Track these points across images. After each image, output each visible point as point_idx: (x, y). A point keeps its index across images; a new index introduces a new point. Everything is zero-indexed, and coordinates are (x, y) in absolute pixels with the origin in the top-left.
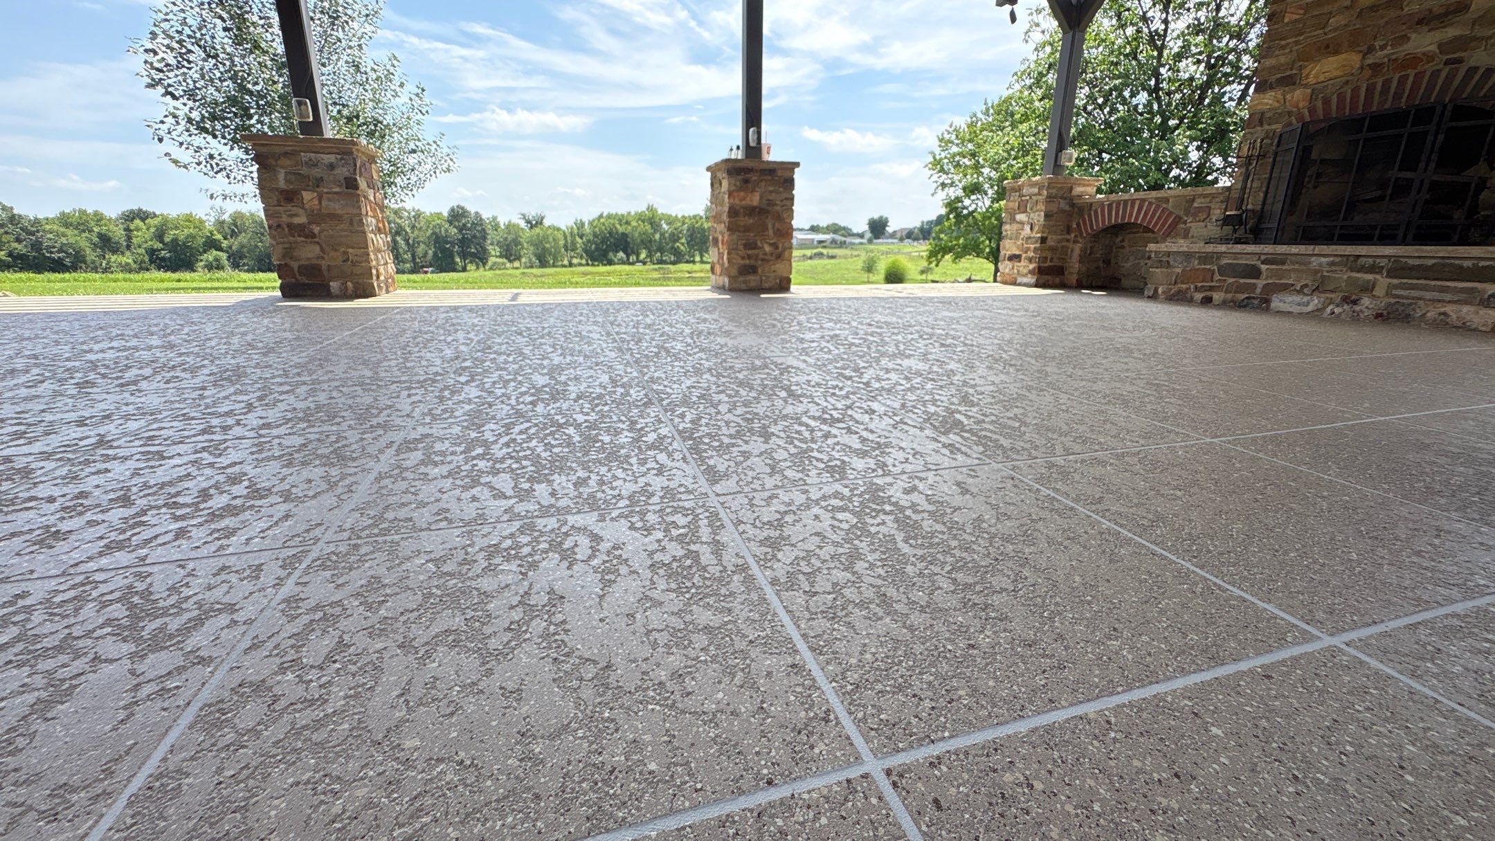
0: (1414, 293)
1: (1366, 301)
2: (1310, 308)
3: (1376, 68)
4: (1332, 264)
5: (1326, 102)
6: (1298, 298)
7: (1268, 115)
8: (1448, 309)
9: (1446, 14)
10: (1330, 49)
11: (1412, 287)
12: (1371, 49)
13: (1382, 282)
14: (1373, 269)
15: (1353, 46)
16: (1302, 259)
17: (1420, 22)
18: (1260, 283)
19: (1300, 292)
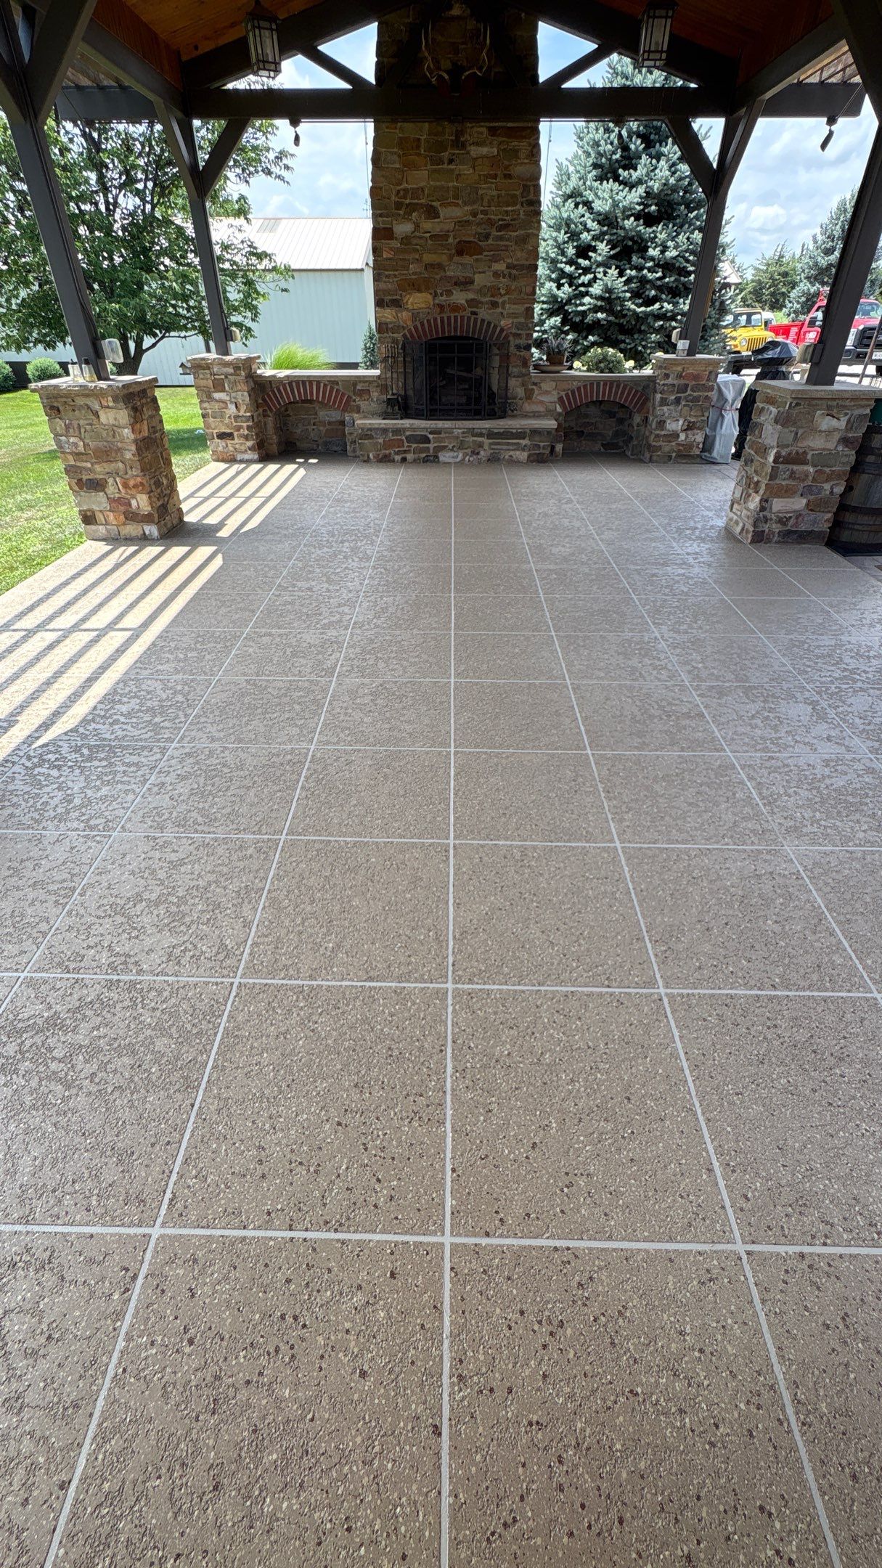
0: (499, 447)
1: (482, 453)
2: (458, 459)
3: (441, 307)
4: (463, 433)
5: (422, 325)
6: (451, 454)
7: (390, 326)
8: (511, 453)
9: (466, 283)
10: (415, 286)
11: (499, 444)
12: (436, 295)
13: (486, 441)
14: (481, 435)
15: (427, 289)
16: (449, 431)
17: (456, 284)
18: (431, 446)
19: (452, 450)
